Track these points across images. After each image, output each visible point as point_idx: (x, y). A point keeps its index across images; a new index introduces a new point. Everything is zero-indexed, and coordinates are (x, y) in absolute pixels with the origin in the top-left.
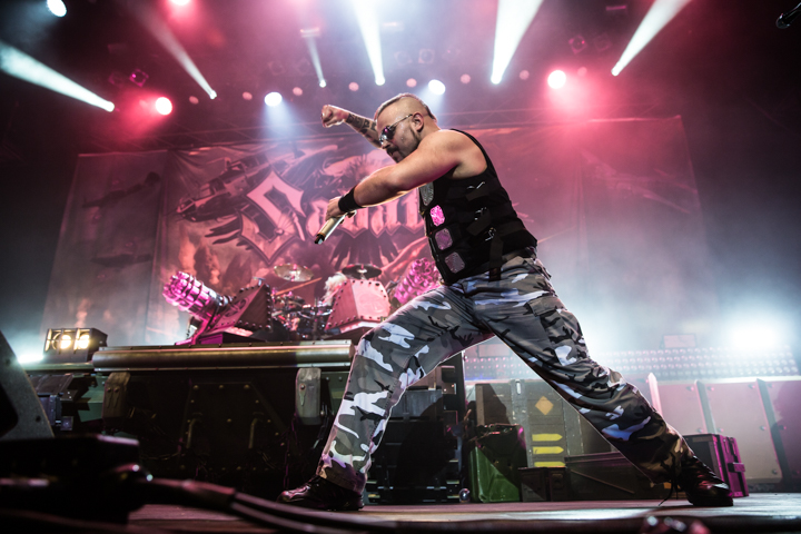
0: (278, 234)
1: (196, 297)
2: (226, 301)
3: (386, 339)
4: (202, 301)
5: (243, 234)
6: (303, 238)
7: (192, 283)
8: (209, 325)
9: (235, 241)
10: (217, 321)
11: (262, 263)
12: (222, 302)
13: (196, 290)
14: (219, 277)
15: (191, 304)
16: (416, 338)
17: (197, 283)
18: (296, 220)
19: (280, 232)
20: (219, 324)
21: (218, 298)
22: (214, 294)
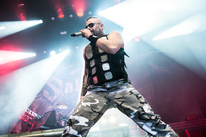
0: (55, 95)
1: (30, 116)
2: (40, 117)
3: (78, 124)
4: (32, 117)
5: (44, 95)
6: (63, 95)
7: (29, 111)
8: (34, 126)
9: (41, 98)
10: (37, 124)
11: (50, 104)
12: (39, 117)
13: (30, 113)
14: (35, 110)
15: (28, 118)
16: (89, 120)
17: (30, 111)
18: (61, 90)
19: (56, 94)
20: (38, 125)
21: (37, 116)
22: (36, 115)
